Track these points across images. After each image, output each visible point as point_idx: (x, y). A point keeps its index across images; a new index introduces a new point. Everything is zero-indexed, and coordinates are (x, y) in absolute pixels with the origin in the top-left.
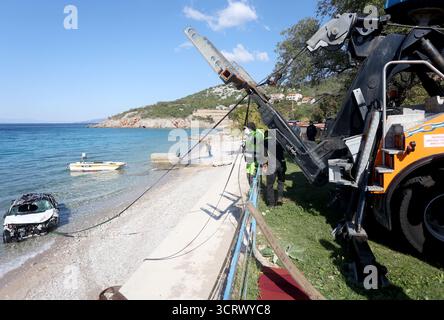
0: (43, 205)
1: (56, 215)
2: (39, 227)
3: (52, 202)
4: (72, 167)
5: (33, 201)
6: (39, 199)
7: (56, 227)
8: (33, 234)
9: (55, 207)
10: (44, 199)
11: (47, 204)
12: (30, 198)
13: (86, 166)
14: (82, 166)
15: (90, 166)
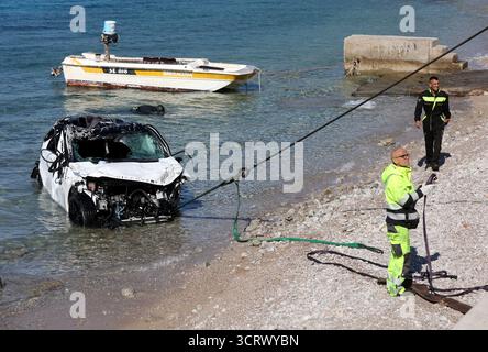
2: (157, 198)
13: (117, 69)
14: (106, 70)
15: (131, 71)
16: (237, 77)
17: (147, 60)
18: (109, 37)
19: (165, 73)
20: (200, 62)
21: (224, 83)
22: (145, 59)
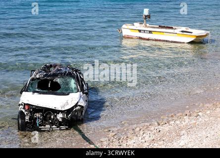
0: (67, 84)
1: (82, 103)
2: (60, 116)
3: (80, 81)
4: (127, 30)
5: (55, 75)
6: (63, 75)
7: (82, 121)
8: (52, 124)
9: (82, 90)
10: (70, 75)
11: (73, 83)
12: (53, 70)
13: (144, 31)
14: (140, 31)
15: (150, 32)
16: (197, 37)
17: (161, 27)
18: (146, 16)
19: (165, 33)
20: (184, 29)
21: (192, 39)
22: (160, 26)
